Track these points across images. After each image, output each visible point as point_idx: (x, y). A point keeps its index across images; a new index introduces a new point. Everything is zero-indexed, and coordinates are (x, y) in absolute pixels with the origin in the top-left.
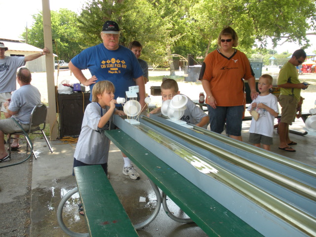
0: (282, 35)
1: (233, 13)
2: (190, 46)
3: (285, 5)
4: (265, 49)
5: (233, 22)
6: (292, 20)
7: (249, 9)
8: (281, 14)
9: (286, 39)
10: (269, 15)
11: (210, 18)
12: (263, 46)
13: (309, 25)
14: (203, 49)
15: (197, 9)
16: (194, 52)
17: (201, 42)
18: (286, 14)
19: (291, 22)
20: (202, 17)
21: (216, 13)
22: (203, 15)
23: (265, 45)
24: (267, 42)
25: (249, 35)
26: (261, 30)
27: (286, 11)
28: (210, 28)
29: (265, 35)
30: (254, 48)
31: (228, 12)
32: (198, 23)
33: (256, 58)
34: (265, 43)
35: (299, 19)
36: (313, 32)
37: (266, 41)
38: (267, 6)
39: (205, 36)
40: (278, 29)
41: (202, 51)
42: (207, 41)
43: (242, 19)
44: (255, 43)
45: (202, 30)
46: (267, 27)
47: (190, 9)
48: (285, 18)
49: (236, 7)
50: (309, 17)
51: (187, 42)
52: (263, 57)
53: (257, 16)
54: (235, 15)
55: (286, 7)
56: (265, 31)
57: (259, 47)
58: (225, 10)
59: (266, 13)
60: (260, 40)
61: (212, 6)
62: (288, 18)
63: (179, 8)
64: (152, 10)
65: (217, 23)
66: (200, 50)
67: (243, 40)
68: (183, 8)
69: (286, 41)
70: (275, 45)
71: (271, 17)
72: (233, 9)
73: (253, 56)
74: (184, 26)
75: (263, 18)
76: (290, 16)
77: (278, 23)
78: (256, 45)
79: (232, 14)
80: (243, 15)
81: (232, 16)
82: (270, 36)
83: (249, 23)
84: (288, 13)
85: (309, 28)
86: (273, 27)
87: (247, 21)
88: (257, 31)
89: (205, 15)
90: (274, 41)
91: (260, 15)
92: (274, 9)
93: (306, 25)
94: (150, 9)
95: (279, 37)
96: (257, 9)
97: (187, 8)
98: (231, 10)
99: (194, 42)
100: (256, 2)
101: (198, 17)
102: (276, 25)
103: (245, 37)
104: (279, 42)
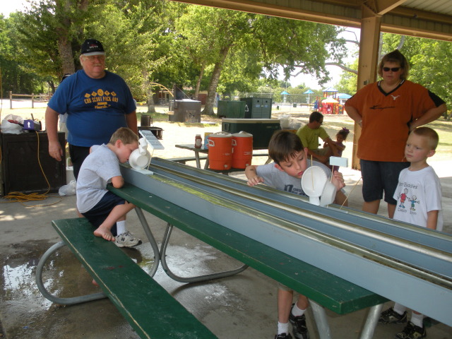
0: (296, 63)
1: (234, 31)
2: (176, 72)
3: (299, 25)
4: (276, 80)
5: (234, 43)
6: (308, 45)
7: (255, 27)
8: (294, 36)
9: (300, 69)
10: (279, 37)
11: (204, 36)
12: (273, 77)
13: (329, 53)
14: (192, 77)
15: (185, 22)
16: (180, 80)
17: (191, 68)
18: (301, 37)
19: (307, 48)
20: (193, 33)
21: (211, 29)
22: (194, 31)
23: (275, 76)
24: (278, 71)
25: (254, 62)
26: (270, 56)
27: (301, 33)
28: (204, 48)
29: (275, 62)
30: (261, 79)
31: (227, 29)
32: (186, 41)
33: (263, 92)
34: (275, 73)
35: (316, 45)
36: (333, 61)
37: (276, 70)
38: (278, 24)
39: (196, 60)
40: (291, 56)
41: (191, 80)
42: (200, 67)
43: (246, 40)
44: (262, 72)
45: (192, 51)
46: (278, 52)
47: (176, 20)
48: (300, 42)
49: (238, 23)
50: (328, 43)
51: (172, 67)
52: (272, 91)
53: (264, 37)
54: (236, 34)
55: (300, 28)
56: (275, 57)
57: (267, 77)
58: (223, 26)
59: (275, 34)
60: (269, 68)
61: (207, 18)
62: (303, 42)
63: (160, 19)
64: (123, 18)
65: (213, 42)
66: (188, 79)
67: (247, 68)
68: (166, 19)
69: (301, 72)
70: (288, 76)
71: (283, 39)
72: (233, 25)
73: (260, 89)
74: (168, 44)
75: (273, 40)
76: (305, 40)
77: (291, 48)
78: (264, 75)
79: (233, 33)
80: (246, 35)
81: (233, 34)
82: (282, 64)
83: (254, 46)
84: (303, 35)
85: (328, 56)
86: (285, 52)
87: (253, 43)
88: (265, 56)
89: (197, 30)
90: (286, 71)
91: (268, 36)
92: (286, 30)
93: (325, 52)
94: (120, 18)
95: (292, 66)
96: (265, 27)
97: (172, 20)
98: (231, 27)
99: (181, 67)
101: (187, 33)
102: (289, 50)
103: (250, 64)
104: (292, 73)
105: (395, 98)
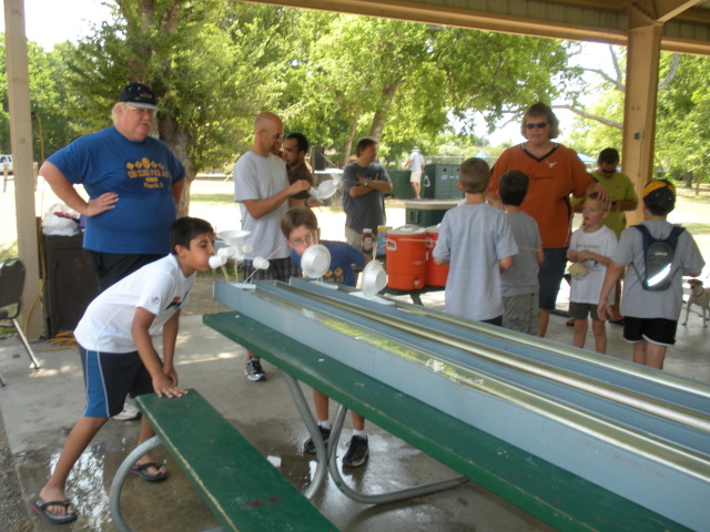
0: (504, 107)
1: (405, 59)
2: (313, 126)
3: (510, 46)
4: (472, 136)
5: (404, 78)
6: (524, 77)
7: (438, 52)
8: (502, 64)
9: (511, 115)
10: (478, 67)
11: (355, 68)
12: (468, 130)
13: (558, 90)
14: (335, 134)
15: (326, 47)
16: (317, 139)
17: (335, 120)
18: (513, 65)
19: (523, 83)
20: (340, 66)
21: (367, 57)
22: (341, 60)
23: (471, 128)
24: (475, 122)
25: (438, 106)
26: (461, 97)
27: (513, 58)
28: (357, 88)
29: (469, 106)
30: (448, 133)
31: (392, 56)
32: (330, 78)
33: (447, 154)
34: (470, 124)
35: (538, 77)
36: (564, 103)
37: (472, 120)
38: (474, 46)
39: (346, 106)
40: (497, 95)
41: (334, 138)
42: (350, 117)
43: (425, 73)
44: (450, 124)
45: (339, 94)
46: (474, 91)
47: (312, 43)
48: (510, 74)
49: (411, 47)
50: (555, 73)
51: (306, 119)
52: (462, 152)
53: (454, 67)
54: (408, 63)
55: (511, 51)
56: (469, 98)
57: (458, 132)
58: (387, 53)
59: (472, 61)
60: (462, 117)
61: (362, 40)
62: (516, 74)
63: (287, 44)
64: (230, 45)
65: (371, 78)
66: (329, 136)
67: (425, 118)
68: (297, 43)
69: (513, 120)
70: (492, 129)
71: (484, 69)
72: (403, 51)
73: (441, 149)
74: (301, 83)
75: (467, 71)
76: (519, 70)
77: (498, 83)
78: (451, 128)
79: (403, 62)
80: (425, 64)
81: (403, 65)
82: (481, 108)
83: (438, 81)
84: (516, 62)
85: (557, 94)
86: (486, 90)
87: (435, 77)
88: (455, 98)
89: (346, 59)
90: (489, 119)
91: (460, 66)
92: (488, 54)
93: (552, 90)
94: (225, 45)
95: (499, 112)
96: (455, 52)
97: (306, 45)
98: (399, 53)
99: (321, 118)
100: (452, 38)
101: (329, 63)
102: (493, 87)
103: (430, 111)
104: (498, 123)
105: (551, 165)
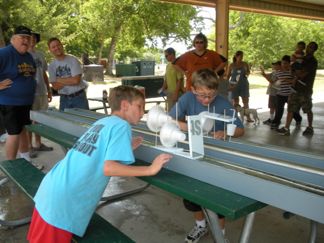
0: (170, 35)
1: (124, 13)
2: (83, 45)
3: (171, 7)
4: (156, 48)
5: (124, 22)
6: (177, 22)
7: (139, 9)
8: (168, 16)
9: (173, 39)
10: (157, 17)
11: (102, 18)
12: (154, 46)
13: (193, 27)
14: (95, 48)
15: (87, 7)
16: (86, 51)
17: (93, 42)
18: (172, 16)
19: (177, 24)
20: (94, 16)
21: (107, 12)
22: (94, 14)
23: (156, 45)
24: (157, 42)
25: (140, 35)
26: (151, 31)
27: (172, 13)
28: (102, 27)
29: (155, 34)
30: (145, 47)
31: (118, 12)
32: (90, 22)
33: (147, 57)
34: (155, 43)
35: (183, 21)
37: (156, 41)
38: (155, 7)
39: (98, 35)
40: (166, 29)
41: (94, 50)
42: (101, 40)
43: (134, 19)
44: (146, 43)
45: (94, 29)
46: (156, 28)
47: (81, 6)
48: (172, 20)
49: (126, 7)
50: (192, 19)
51: (79, 41)
52: (154, 56)
53: (146, 17)
54: (126, 15)
55: (171, 10)
56: (154, 31)
57: (150, 47)
58: (116, 11)
59: (154, 14)
60: (151, 40)
61: (104, 4)
62: (174, 20)
63: (68, 6)
64: (40, 6)
65: (109, 22)
66: (92, 50)
67: (135, 40)
68: (73, 6)
69: (174, 41)
70: (165, 45)
71: (160, 18)
72: (123, 9)
73: (145, 55)
74: (76, 24)
75: (153, 19)
76: (175, 18)
77: (166, 24)
78: (147, 45)
79: (124, 14)
80: (133, 16)
81: (123, 16)
82: (160, 36)
83: (140, 23)
84: (174, 15)
85: (192, 29)
86: (161, 27)
87: (138, 22)
88: (148, 31)
89: (97, 13)
90: (163, 40)
91: (149, 16)
92: (161, 11)
93: (190, 27)
94: (38, 6)
95: (167, 38)
96: (146, 10)
97: (77, 6)
98: (122, 10)
99: (86, 41)
100: (145, 3)
101: (89, 15)
102: (164, 26)
103: (137, 37)
104: (167, 42)
105: (206, 58)
